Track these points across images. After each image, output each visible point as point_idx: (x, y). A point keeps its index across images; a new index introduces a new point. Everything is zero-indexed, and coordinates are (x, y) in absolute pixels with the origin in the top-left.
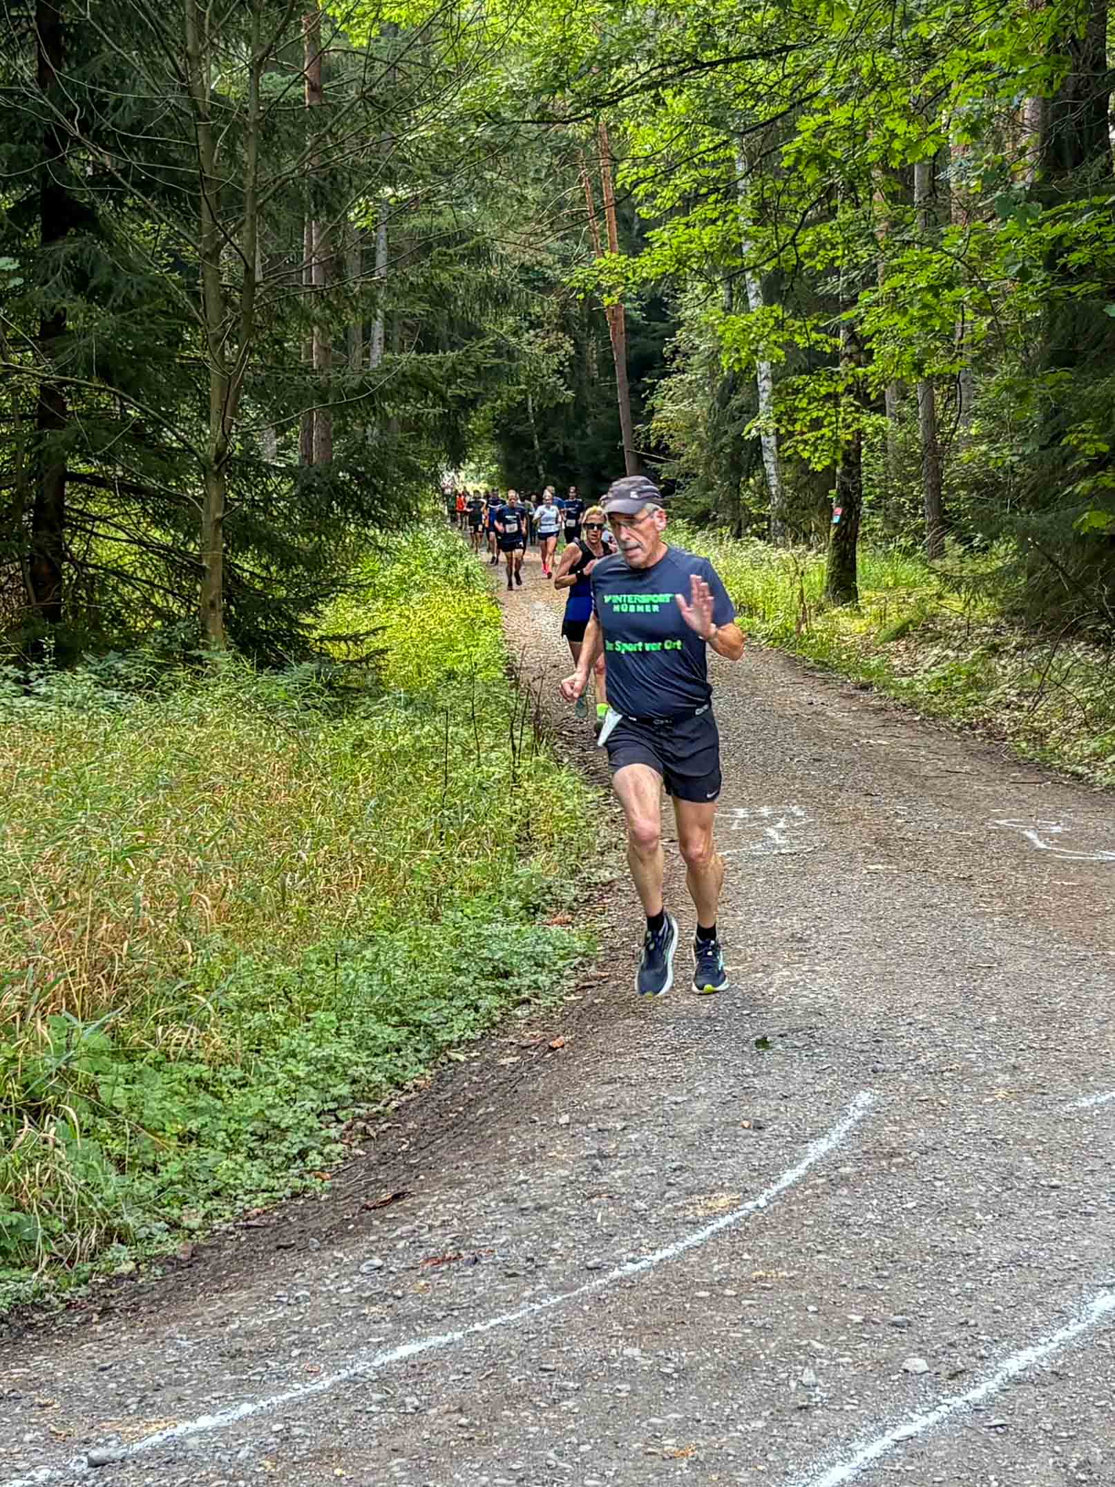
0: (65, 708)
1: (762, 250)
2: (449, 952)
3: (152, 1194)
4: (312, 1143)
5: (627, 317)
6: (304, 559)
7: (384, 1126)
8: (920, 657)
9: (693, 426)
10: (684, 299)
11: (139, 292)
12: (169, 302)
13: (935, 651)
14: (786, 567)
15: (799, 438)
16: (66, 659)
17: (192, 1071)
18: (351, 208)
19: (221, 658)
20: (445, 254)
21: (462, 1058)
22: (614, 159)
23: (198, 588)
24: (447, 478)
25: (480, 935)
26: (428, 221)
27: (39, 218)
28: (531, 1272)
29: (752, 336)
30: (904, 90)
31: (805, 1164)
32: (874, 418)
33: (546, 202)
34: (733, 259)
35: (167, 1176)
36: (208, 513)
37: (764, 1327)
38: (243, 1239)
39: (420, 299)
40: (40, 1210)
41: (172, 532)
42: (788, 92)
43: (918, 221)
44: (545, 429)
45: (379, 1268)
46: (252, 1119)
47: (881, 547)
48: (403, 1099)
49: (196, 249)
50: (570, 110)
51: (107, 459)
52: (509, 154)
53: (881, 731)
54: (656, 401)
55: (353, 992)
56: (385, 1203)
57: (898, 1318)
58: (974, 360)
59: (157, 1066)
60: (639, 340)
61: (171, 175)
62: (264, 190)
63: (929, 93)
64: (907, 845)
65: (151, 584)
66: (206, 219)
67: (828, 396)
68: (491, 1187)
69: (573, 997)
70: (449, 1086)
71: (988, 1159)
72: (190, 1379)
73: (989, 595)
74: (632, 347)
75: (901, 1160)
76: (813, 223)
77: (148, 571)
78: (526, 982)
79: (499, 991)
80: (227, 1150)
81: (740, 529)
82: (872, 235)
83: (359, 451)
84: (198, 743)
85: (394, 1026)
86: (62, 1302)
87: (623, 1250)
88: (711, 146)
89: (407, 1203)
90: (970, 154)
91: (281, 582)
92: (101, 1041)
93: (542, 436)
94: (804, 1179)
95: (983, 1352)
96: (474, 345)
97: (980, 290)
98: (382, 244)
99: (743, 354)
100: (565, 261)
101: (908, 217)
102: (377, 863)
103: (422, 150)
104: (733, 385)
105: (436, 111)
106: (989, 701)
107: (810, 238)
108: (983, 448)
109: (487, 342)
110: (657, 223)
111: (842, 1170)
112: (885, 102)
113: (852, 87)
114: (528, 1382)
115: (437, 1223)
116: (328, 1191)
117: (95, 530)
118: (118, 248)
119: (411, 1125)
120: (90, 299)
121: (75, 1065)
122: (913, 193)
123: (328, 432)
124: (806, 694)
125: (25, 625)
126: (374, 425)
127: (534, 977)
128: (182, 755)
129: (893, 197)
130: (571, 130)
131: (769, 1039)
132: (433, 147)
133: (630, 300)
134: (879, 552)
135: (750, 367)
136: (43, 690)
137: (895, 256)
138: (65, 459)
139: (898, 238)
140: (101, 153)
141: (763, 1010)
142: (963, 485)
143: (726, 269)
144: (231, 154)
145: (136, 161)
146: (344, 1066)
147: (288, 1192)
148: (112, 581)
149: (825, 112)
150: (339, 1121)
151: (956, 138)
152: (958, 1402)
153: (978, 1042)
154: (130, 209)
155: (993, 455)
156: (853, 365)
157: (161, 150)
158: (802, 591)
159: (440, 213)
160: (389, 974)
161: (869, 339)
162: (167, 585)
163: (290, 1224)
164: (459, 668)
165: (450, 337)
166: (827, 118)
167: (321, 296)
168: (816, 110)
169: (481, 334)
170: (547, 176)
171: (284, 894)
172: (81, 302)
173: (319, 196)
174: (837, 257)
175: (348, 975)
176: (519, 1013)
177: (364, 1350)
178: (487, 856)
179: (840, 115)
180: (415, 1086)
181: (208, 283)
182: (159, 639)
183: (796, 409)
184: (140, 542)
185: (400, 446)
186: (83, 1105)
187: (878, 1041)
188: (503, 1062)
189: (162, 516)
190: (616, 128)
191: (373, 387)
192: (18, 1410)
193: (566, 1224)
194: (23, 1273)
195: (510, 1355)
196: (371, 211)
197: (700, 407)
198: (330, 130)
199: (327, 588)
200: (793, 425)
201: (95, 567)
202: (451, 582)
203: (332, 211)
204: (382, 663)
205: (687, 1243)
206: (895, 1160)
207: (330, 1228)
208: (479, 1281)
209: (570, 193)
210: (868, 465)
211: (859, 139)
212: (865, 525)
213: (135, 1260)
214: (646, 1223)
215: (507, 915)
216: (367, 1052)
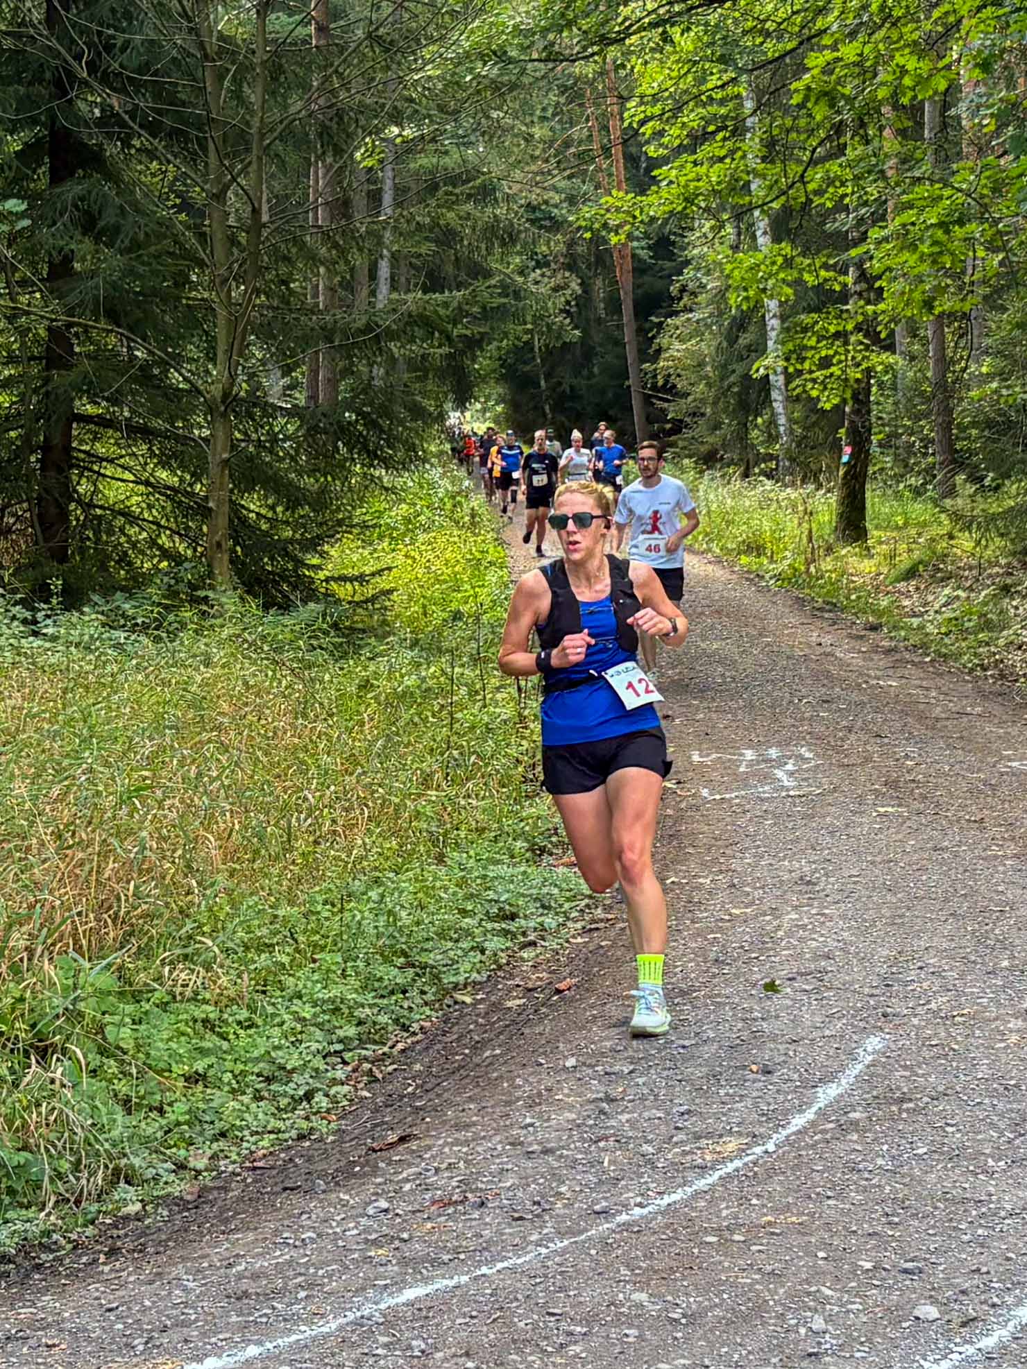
0: (72, 649)
1: (771, 188)
2: (454, 894)
3: (159, 1135)
4: (318, 1085)
5: (634, 256)
6: (310, 499)
7: (390, 1068)
8: (930, 598)
9: (701, 364)
10: (692, 237)
11: (147, 234)
12: (176, 243)
13: (947, 591)
14: (794, 507)
15: (808, 376)
16: (73, 600)
17: (199, 1013)
18: (357, 148)
19: (228, 599)
20: (451, 193)
21: (468, 1000)
22: (620, 97)
23: (205, 529)
24: (453, 418)
25: (484, 877)
26: (435, 160)
27: (47, 160)
28: (538, 1216)
29: (761, 274)
30: (915, 25)
31: (814, 1109)
32: (884, 356)
33: (552, 142)
34: (741, 197)
35: (173, 1117)
36: (214, 455)
37: (772, 1273)
38: (249, 1180)
39: (426, 239)
40: (47, 1150)
41: (179, 473)
42: (797, 29)
43: (930, 158)
44: (553, 368)
45: (386, 1211)
46: (257, 1060)
47: (891, 486)
48: (409, 1041)
49: (203, 189)
50: (577, 49)
51: (113, 401)
52: (514, 93)
53: (890, 672)
54: (663, 340)
55: (360, 933)
56: (392, 1145)
57: (909, 1265)
58: (985, 298)
59: (163, 1006)
60: (647, 278)
61: (179, 117)
62: (272, 130)
63: (940, 29)
64: (918, 787)
65: (158, 525)
66: (213, 158)
67: (837, 335)
68: (497, 1131)
69: (579, 940)
70: (455, 1029)
71: (1000, 1106)
72: (196, 1320)
73: (1002, 535)
74: (639, 287)
75: (911, 1105)
76: (823, 160)
77: (154, 511)
78: (532, 924)
79: (506, 933)
80: (233, 1091)
81: (747, 468)
82: (882, 172)
83: (364, 391)
84: (204, 684)
85: (400, 968)
86: (69, 1242)
87: (631, 1195)
88: (719, 83)
89: (414, 1145)
90: (982, 89)
91: (287, 523)
92: (107, 981)
93: (548, 376)
94: (813, 1124)
95: (995, 1300)
96: (480, 284)
97: (991, 227)
98: (388, 184)
99: (751, 293)
100: (572, 200)
101: (918, 154)
102: (382, 805)
103: (429, 89)
104: (741, 323)
105: (443, 50)
106: (1001, 642)
107: (818, 176)
108: (994, 385)
109: (493, 282)
110: (665, 161)
111: (851, 1115)
112: (895, 37)
113: (861, 23)
114: (535, 1327)
115: (444, 1166)
116: (334, 1133)
117: (102, 471)
118: (124, 189)
119: (418, 1067)
120: (97, 240)
121: (81, 1006)
122: (922, 128)
123: (333, 372)
124: (817, 636)
125: (32, 566)
126: (380, 365)
127: (539, 920)
128: (189, 697)
129: (902, 133)
130: (577, 68)
131: (777, 982)
132: (440, 86)
133: (638, 239)
134: (889, 492)
135: (758, 305)
136: (50, 631)
137: (904, 192)
138: (72, 400)
139: (909, 174)
140: (108, 95)
141: (771, 953)
142: (974, 424)
143: (733, 207)
144: (238, 95)
145: (144, 103)
146: (350, 1008)
147: (294, 1133)
148: (120, 521)
149: (834, 48)
150: (345, 1063)
151: (967, 74)
152: (970, 1350)
153: (989, 987)
154: (138, 150)
155: (1004, 392)
156: (862, 303)
157: (168, 92)
158: (810, 532)
159: (446, 153)
160: (395, 916)
161: (879, 277)
162: (174, 526)
163: (296, 1166)
164: (464, 609)
165: (456, 277)
166: (836, 54)
167: (327, 236)
168: (826, 47)
169: (488, 274)
170: (554, 115)
171: (289, 835)
172: (87, 245)
173: (325, 136)
174: (846, 195)
175: (354, 916)
176: (525, 956)
177: (370, 1293)
178: (492, 796)
179: (849, 52)
180: (422, 1028)
181: (215, 225)
182: (166, 579)
183: (805, 348)
184: (147, 483)
185: (406, 386)
186: (89, 1044)
187: (887, 985)
188: (509, 1004)
189: (170, 457)
190: (623, 66)
191: (379, 326)
192: (25, 1350)
193: (572, 1168)
194: (31, 1213)
195: (517, 1299)
196: (377, 150)
197: (707, 346)
198: (336, 71)
199: (333, 529)
200: (802, 363)
201: (101, 507)
202: (457, 523)
203: (338, 152)
204: (387, 603)
205: (695, 1187)
206: (905, 1106)
207: (337, 1170)
208: (486, 1224)
209: (577, 132)
210: (878, 403)
211: (868, 75)
212: (875, 465)
213: (142, 1201)
214: (654, 1168)
215: (512, 857)
216: (373, 994)
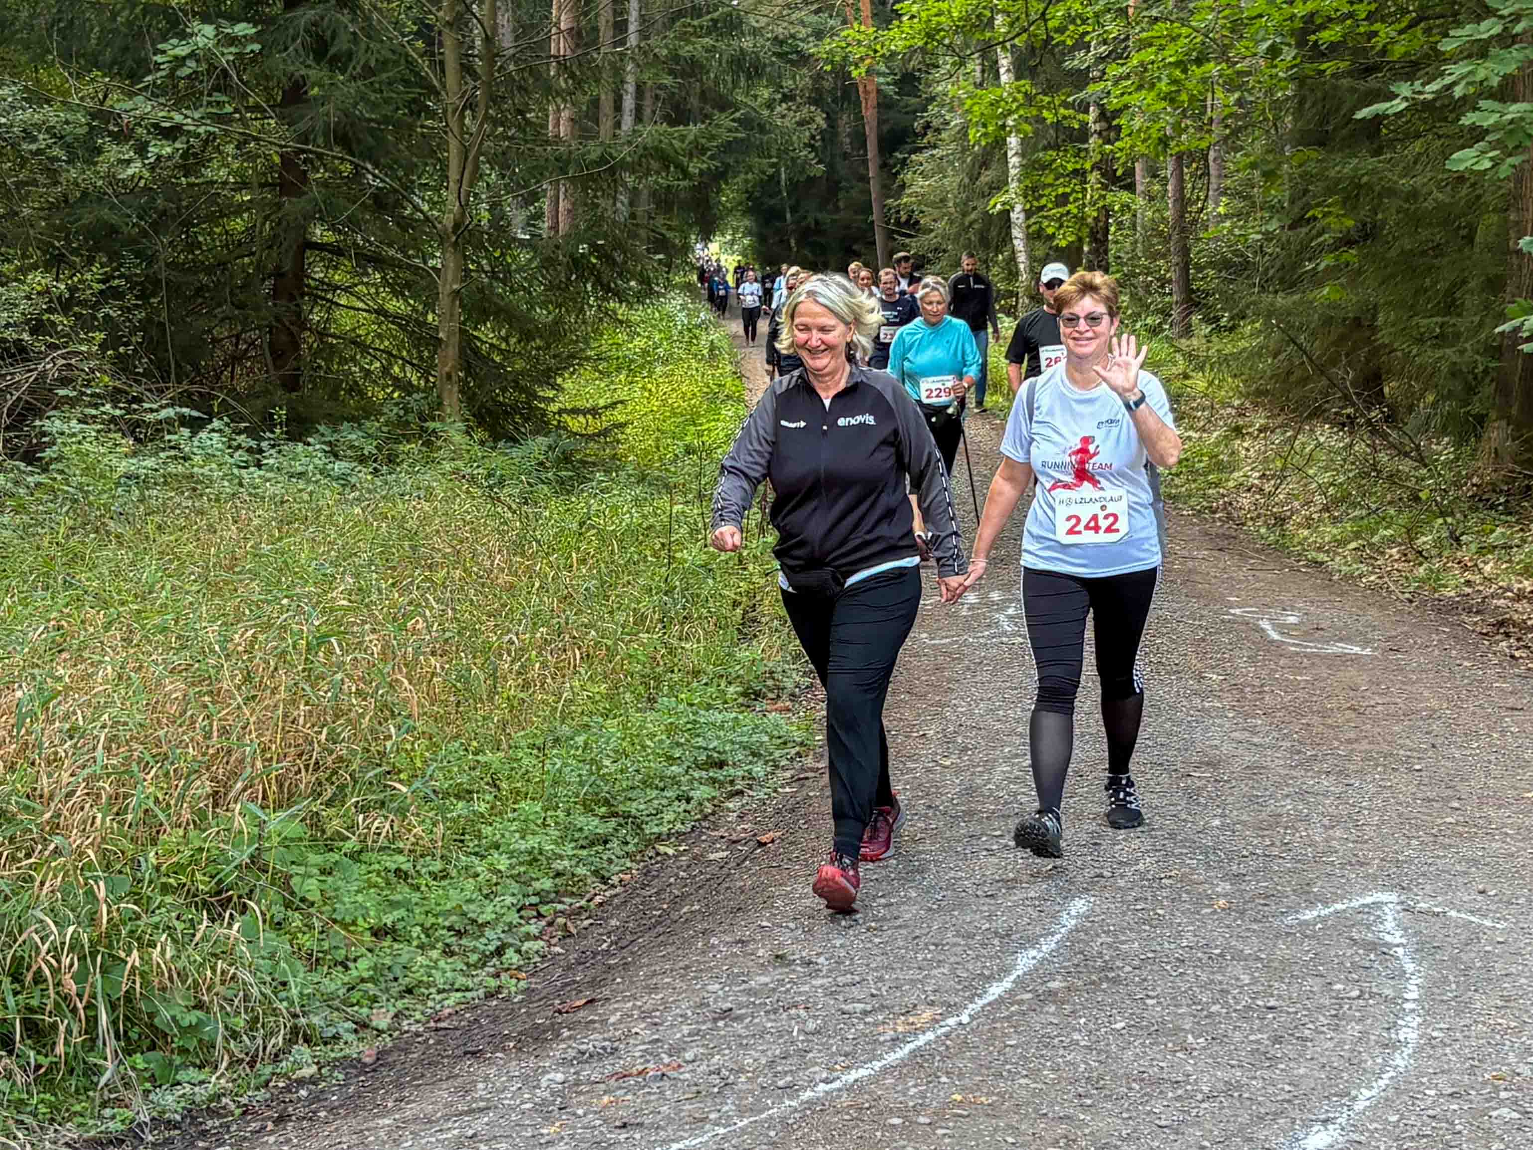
0: (294, 480)
1: (1013, 25)
3: (341, 992)
4: (511, 940)
5: (879, 91)
6: (543, 331)
7: (586, 923)
9: (943, 200)
10: (935, 74)
11: (378, 60)
12: (410, 70)
15: (1045, 214)
17: (392, 862)
19: (456, 431)
20: (690, 26)
21: (670, 852)
23: (437, 359)
25: (695, 722)
29: (1001, 110)
31: (1013, 977)
32: (1123, 196)
34: (984, 33)
35: (356, 974)
36: (445, 285)
38: (431, 1042)
41: (412, 302)
44: (797, 203)
45: (563, 1082)
46: (449, 912)
48: (608, 894)
54: (907, 176)
55: (560, 781)
56: (579, 1008)
59: (355, 855)
60: (891, 114)
65: (390, 354)
67: (1075, 173)
69: (788, 789)
70: (656, 881)
74: (886, 121)
77: (386, 341)
78: (740, 773)
79: (712, 781)
80: (422, 946)
83: (598, 224)
86: (239, 1107)
87: (817, 1068)
91: (519, 355)
93: (794, 210)
99: (991, 129)
102: (594, 647)
104: (983, 160)
107: (1060, 13)
109: (736, 114)
116: (523, 992)
117: (336, 299)
118: (361, 16)
119: (614, 922)
120: (331, 65)
121: (266, 855)
127: (748, 768)
133: (880, 74)
135: (1000, 142)
136: (273, 461)
137: (1143, 30)
138: (307, 227)
139: (1146, 14)
142: (1211, 264)
143: (977, 43)
146: (548, 859)
147: (481, 992)
150: (540, 916)
153: (1199, 847)
156: (1101, 141)
160: (598, 764)
162: (406, 356)
163: (481, 1026)
165: (701, 109)
167: (564, 66)
169: (733, 107)
171: (495, 678)
172: (321, 69)
174: (1087, 33)
175: (556, 764)
176: (731, 805)
178: (708, 639)
180: (621, 881)
181: (449, 53)
182: (395, 410)
183: (1042, 185)
184: (379, 312)
186: (274, 897)
187: (1096, 844)
188: (712, 857)
189: (402, 287)
191: (614, 159)
197: (950, 183)
199: (566, 361)
200: (1038, 200)
201: (334, 336)
204: (620, 437)
208: (665, 1099)
210: (1116, 243)
213: (318, 1063)
215: (726, 702)
216: (573, 844)
